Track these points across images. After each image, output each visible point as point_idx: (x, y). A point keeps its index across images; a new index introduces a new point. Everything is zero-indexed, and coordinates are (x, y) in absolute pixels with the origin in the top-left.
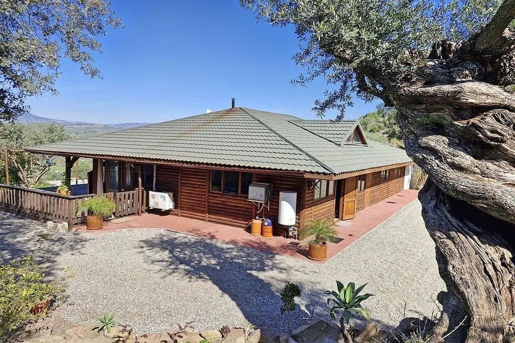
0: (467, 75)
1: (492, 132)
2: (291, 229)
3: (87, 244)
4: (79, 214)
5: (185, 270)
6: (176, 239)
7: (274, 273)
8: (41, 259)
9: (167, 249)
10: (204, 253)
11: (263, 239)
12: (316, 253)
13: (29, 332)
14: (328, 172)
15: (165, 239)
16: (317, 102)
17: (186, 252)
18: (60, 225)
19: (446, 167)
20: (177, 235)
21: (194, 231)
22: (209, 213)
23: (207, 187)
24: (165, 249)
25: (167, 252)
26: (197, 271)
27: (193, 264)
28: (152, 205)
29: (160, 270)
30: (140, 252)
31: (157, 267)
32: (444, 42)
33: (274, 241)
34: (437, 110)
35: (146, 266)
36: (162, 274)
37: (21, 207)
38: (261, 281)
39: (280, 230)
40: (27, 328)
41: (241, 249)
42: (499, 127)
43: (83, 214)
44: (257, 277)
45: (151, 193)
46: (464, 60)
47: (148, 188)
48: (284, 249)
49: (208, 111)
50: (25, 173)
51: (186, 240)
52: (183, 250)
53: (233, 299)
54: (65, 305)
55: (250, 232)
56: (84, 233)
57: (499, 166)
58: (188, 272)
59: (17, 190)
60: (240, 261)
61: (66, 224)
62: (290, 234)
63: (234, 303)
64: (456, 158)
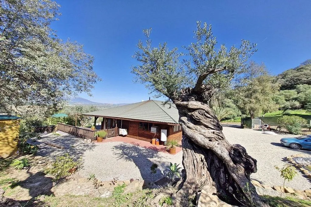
0: (193, 99)
1: (197, 117)
2: (165, 142)
3: (96, 147)
4: (95, 137)
5: (126, 157)
6: (126, 146)
7: (156, 159)
8: (79, 152)
9: (122, 149)
10: (134, 151)
11: (155, 146)
12: (172, 151)
13: (67, 179)
14: (176, 123)
15: (122, 145)
16: (162, 102)
17: (128, 151)
18: (88, 140)
19: (186, 127)
20: (127, 144)
21: (132, 143)
22: (139, 136)
23: (138, 127)
24: (121, 149)
25: (122, 150)
26: (130, 158)
27: (129, 155)
28: (120, 133)
29: (117, 157)
30: (112, 150)
31: (117, 156)
32: (189, 88)
33: (159, 147)
34: (184, 109)
35: (113, 155)
36: (118, 159)
37: (78, 134)
38: (151, 162)
39: (161, 143)
40: (67, 178)
41: (147, 150)
42: (198, 115)
43: (96, 136)
44: (149, 160)
45: (120, 129)
46: (193, 94)
47: (119, 127)
48: (162, 149)
49: (143, 101)
50: (82, 122)
51: (129, 146)
52: (127, 150)
53: (139, 169)
54: (82, 169)
55: (152, 143)
56: (96, 143)
57: (201, 127)
58: (126, 158)
59: (77, 128)
60: (145, 154)
61: (90, 140)
62: (165, 144)
63: (139, 170)
64: (189, 125)
